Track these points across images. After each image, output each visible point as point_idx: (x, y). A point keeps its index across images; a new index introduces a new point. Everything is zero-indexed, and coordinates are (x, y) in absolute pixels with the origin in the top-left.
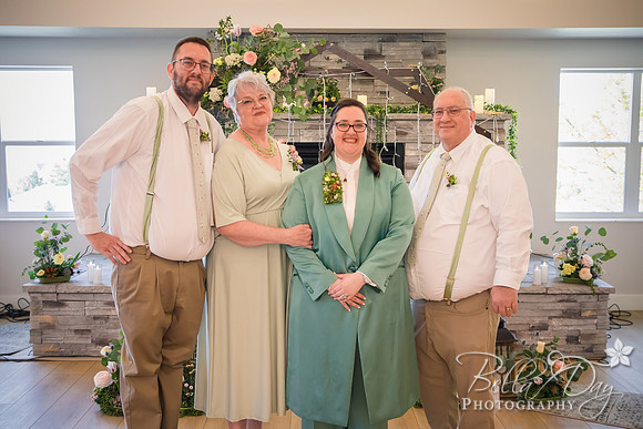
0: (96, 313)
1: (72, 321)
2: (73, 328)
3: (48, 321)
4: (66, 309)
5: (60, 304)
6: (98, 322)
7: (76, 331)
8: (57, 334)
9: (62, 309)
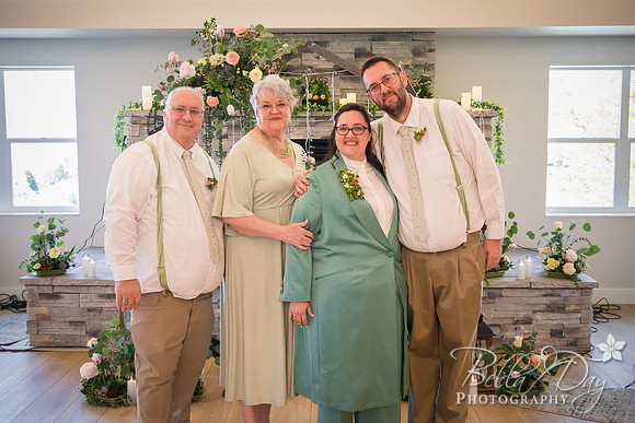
0: (89, 305)
1: (67, 313)
2: (67, 319)
3: (43, 312)
4: (62, 301)
5: (55, 296)
6: (92, 314)
7: (71, 322)
8: (53, 325)
9: (57, 301)
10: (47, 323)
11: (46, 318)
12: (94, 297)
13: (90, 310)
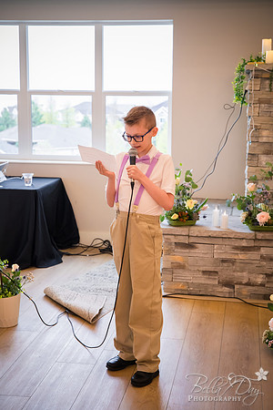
0: (224, 256)
1: (201, 263)
2: (201, 269)
3: (178, 261)
4: (196, 251)
5: (190, 246)
6: (225, 264)
7: (203, 272)
8: (187, 274)
9: (192, 251)
10: (181, 271)
11: (181, 267)
12: (228, 249)
13: (223, 261)
